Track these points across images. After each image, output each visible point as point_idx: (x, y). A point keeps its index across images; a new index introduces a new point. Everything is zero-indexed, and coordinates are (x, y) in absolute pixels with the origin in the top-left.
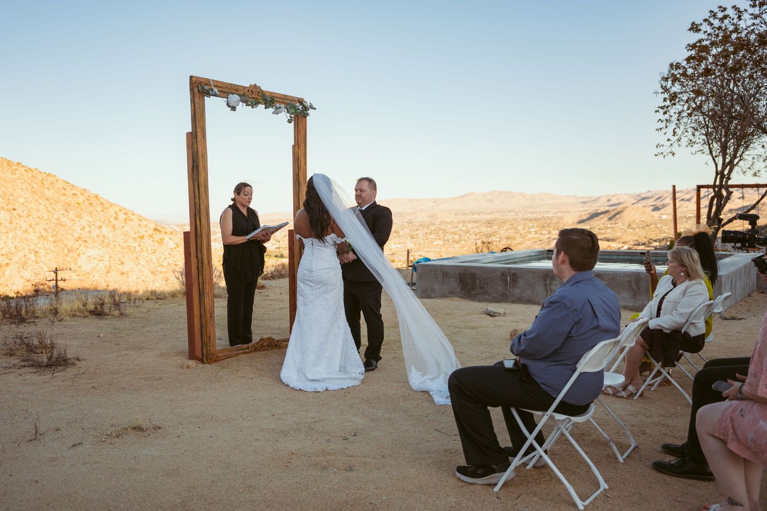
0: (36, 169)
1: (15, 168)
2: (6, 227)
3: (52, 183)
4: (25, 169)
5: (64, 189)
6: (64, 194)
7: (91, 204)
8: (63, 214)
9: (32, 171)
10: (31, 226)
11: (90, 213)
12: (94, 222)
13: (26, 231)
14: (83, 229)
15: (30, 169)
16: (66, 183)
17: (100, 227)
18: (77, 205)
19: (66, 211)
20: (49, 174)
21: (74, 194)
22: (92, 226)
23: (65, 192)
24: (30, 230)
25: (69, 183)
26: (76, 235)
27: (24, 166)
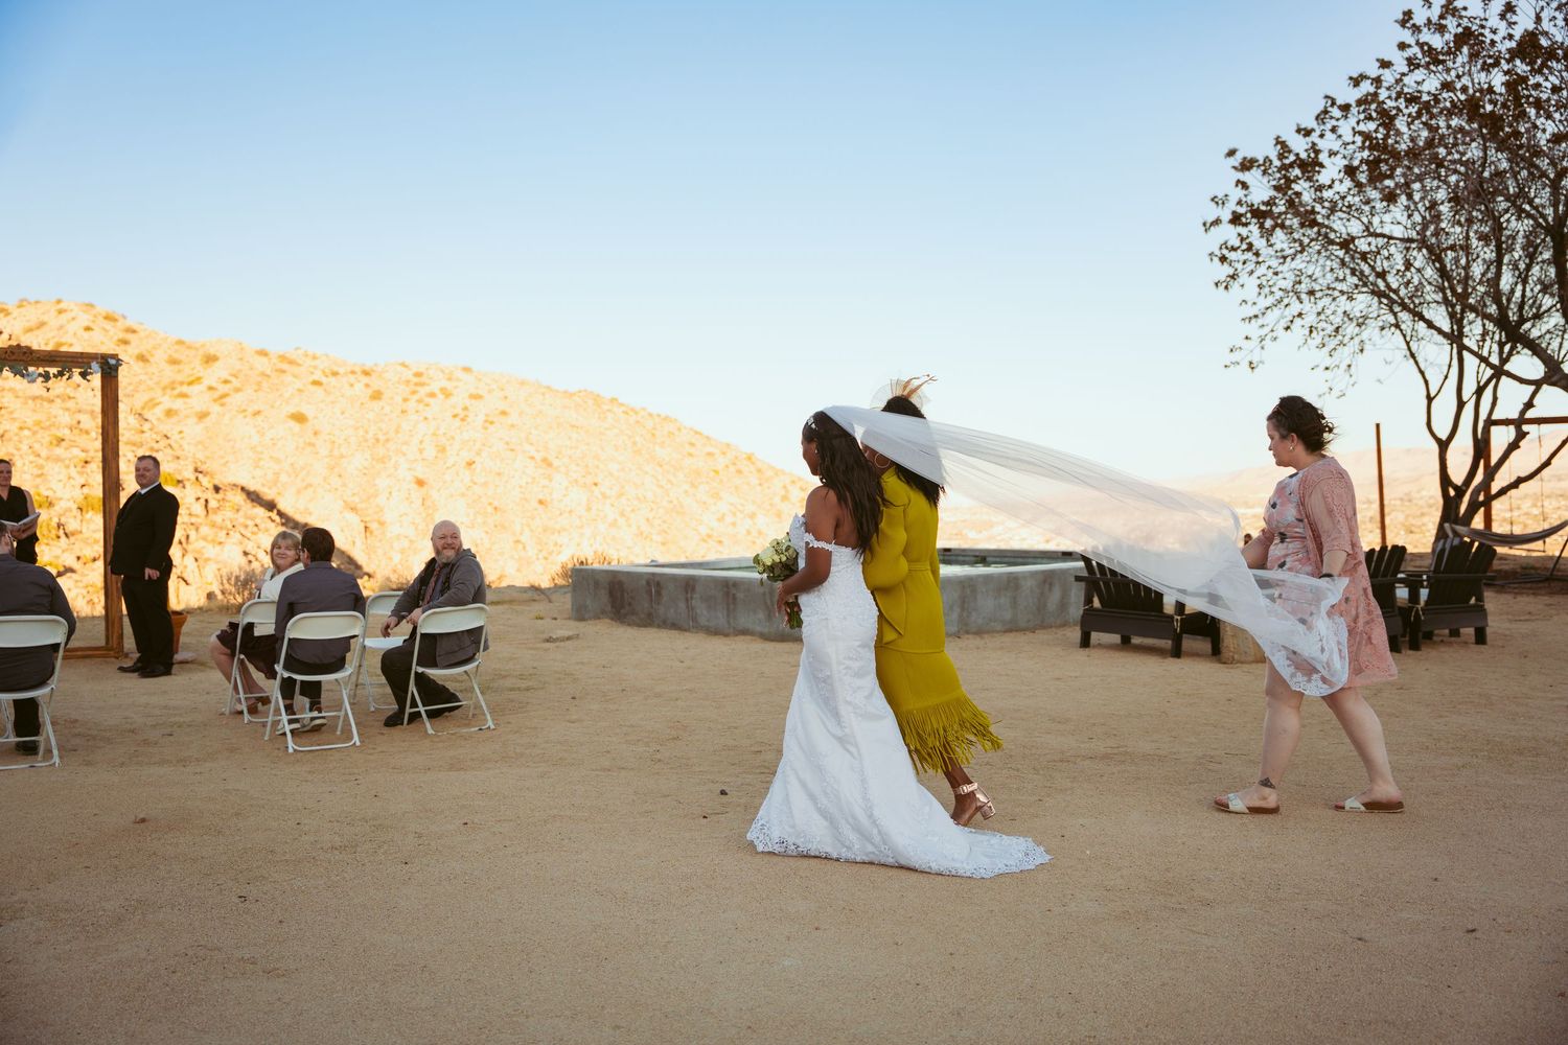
0: (644, 409)
1: (605, 407)
2: (580, 517)
3: (670, 434)
4: (623, 408)
5: (692, 444)
6: (690, 455)
7: (739, 472)
8: (686, 492)
9: (636, 413)
10: (622, 514)
11: (736, 488)
12: (742, 505)
13: (614, 524)
14: (721, 519)
15: (632, 410)
16: (696, 433)
17: (752, 516)
18: (712, 474)
19: (693, 485)
20: (667, 419)
21: (710, 454)
22: (738, 513)
23: (692, 450)
24: (621, 521)
25: (701, 434)
26: (704, 531)
27: (622, 405)
